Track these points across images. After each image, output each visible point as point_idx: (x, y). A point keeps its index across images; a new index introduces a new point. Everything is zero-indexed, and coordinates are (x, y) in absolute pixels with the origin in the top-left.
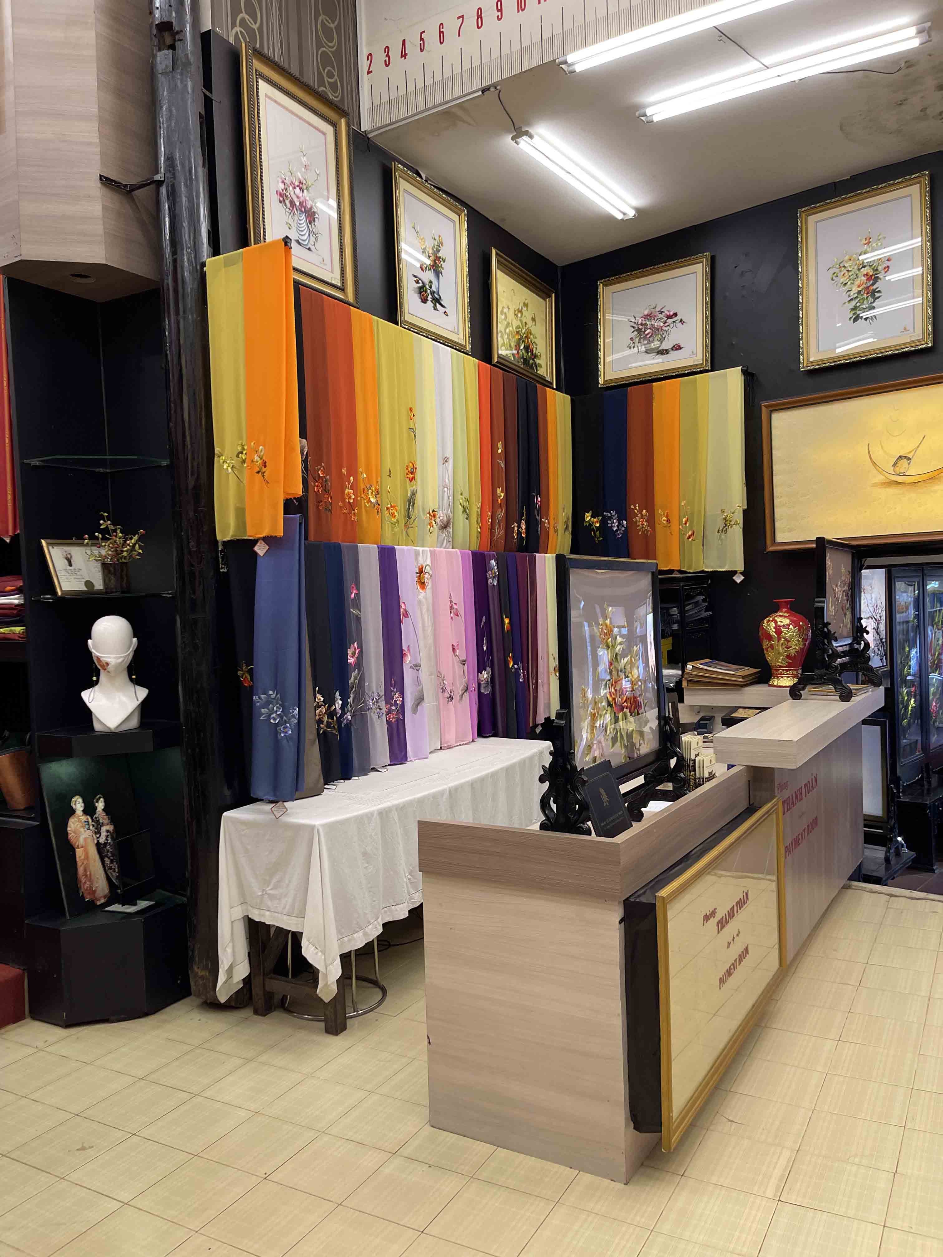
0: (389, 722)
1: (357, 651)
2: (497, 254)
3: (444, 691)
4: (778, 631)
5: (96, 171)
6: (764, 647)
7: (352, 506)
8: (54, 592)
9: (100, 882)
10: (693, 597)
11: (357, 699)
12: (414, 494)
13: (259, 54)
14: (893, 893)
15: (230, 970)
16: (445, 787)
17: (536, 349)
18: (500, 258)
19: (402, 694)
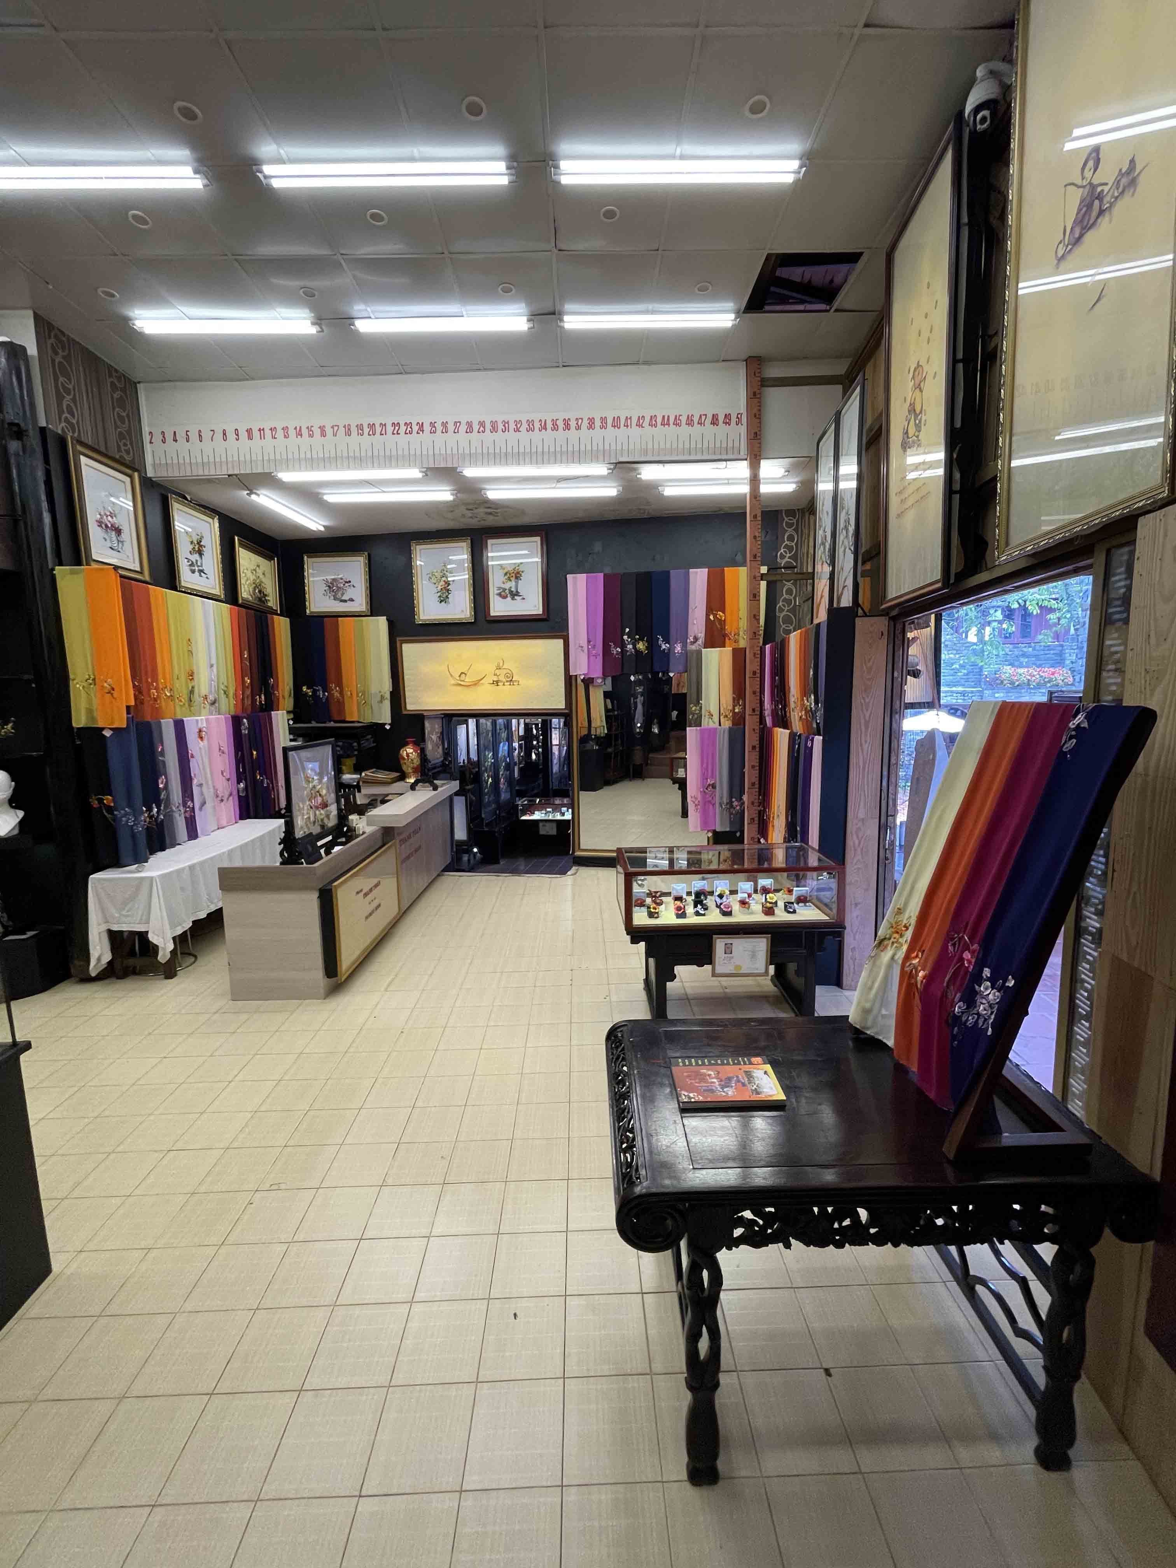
0: (186, 818)
1: (165, 780)
2: (239, 540)
3: (217, 796)
4: (408, 755)
6: (401, 763)
7: (155, 699)
10: (365, 737)
11: (166, 807)
12: (193, 687)
13: (81, 443)
15: (99, 959)
16: (226, 849)
17: (266, 591)
18: (240, 542)
19: (193, 801)
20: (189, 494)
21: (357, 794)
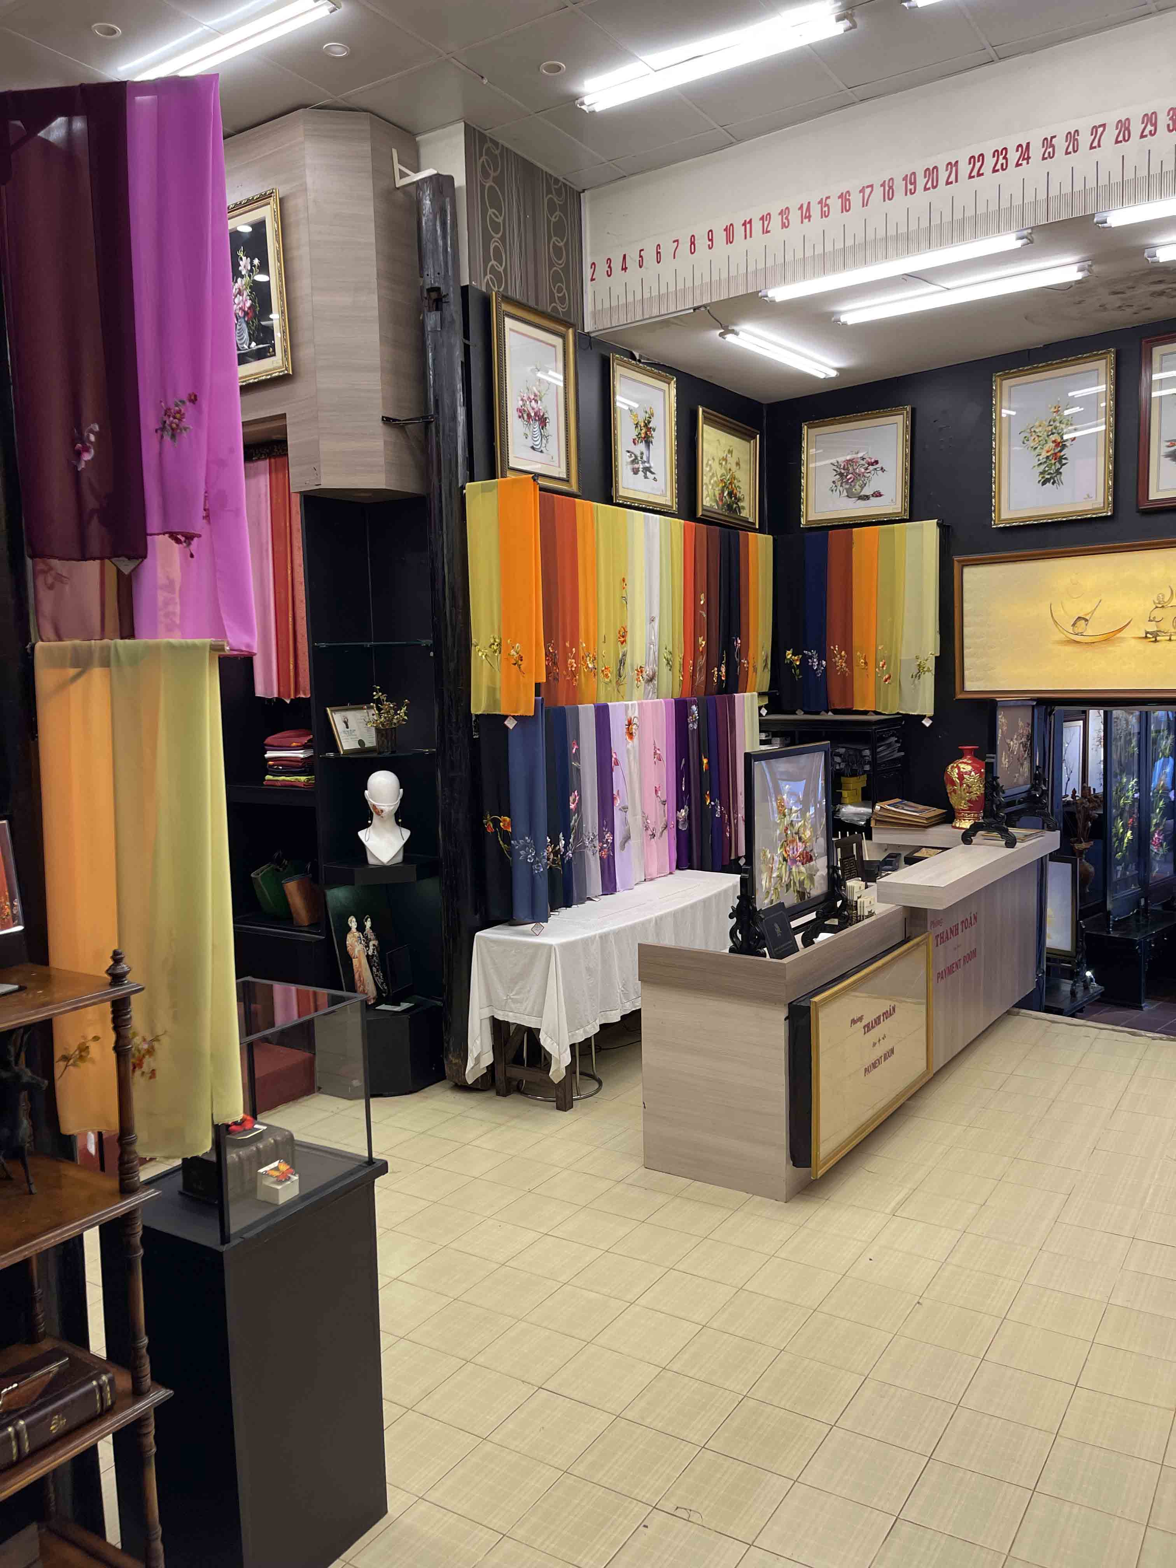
0: (601, 858)
1: (577, 798)
2: (703, 411)
3: (647, 829)
4: (961, 776)
5: (379, 413)
6: (948, 791)
8: (338, 752)
9: (370, 986)
10: (884, 739)
11: (577, 839)
12: (624, 655)
13: (507, 299)
14: (1055, 1020)
15: (478, 1059)
16: (652, 916)
17: (740, 492)
18: (706, 415)
19: (613, 834)
20: (637, 348)
21: (865, 842)
